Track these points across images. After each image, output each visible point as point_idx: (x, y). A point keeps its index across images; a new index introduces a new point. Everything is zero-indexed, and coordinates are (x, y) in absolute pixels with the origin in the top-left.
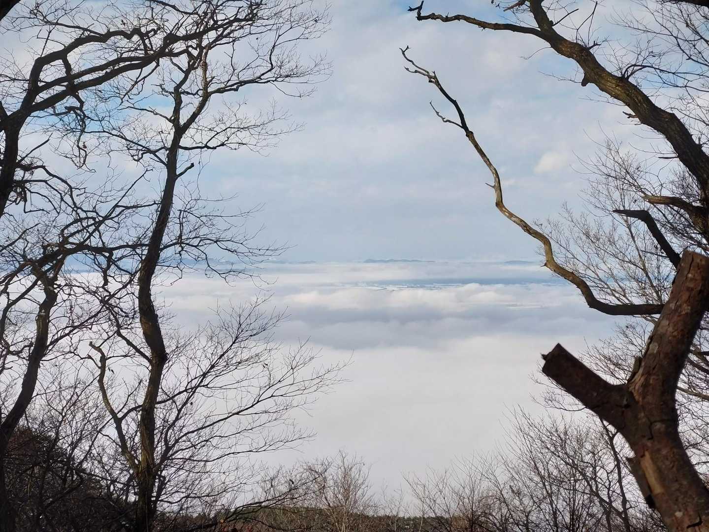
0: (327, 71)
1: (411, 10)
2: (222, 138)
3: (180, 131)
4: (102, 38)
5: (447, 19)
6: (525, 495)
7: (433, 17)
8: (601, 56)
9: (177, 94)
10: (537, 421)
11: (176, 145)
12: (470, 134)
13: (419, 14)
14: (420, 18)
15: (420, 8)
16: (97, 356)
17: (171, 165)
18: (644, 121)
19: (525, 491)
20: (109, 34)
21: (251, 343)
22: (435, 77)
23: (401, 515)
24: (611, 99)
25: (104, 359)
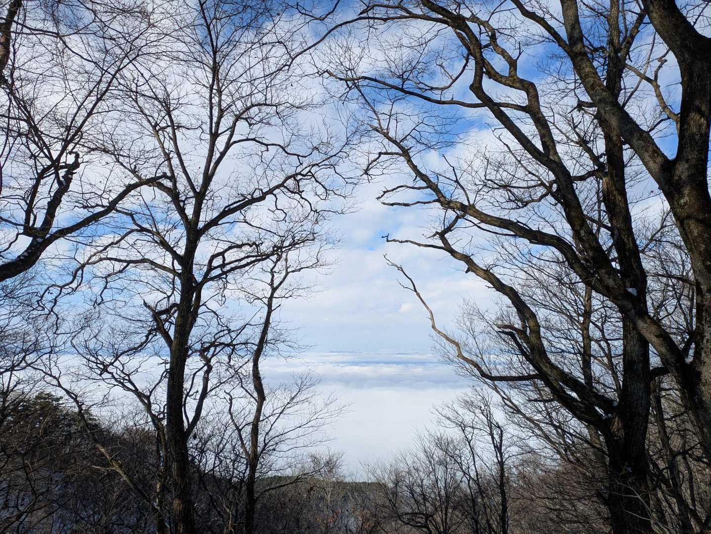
0: (340, 264)
1: (383, 237)
2: (290, 293)
3: (274, 290)
4: (239, 246)
5: (401, 242)
6: (420, 471)
7: (395, 240)
8: (476, 260)
9: (272, 272)
10: (433, 433)
11: (272, 297)
12: (418, 295)
13: (387, 239)
14: (388, 241)
15: (387, 236)
16: (228, 397)
17: (270, 305)
18: (498, 290)
19: (421, 469)
20: (243, 245)
21: (306, 392)
22: (401, 268)
23: (357, 481)
24: (482, 280)
25: (231, 400)
